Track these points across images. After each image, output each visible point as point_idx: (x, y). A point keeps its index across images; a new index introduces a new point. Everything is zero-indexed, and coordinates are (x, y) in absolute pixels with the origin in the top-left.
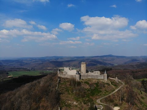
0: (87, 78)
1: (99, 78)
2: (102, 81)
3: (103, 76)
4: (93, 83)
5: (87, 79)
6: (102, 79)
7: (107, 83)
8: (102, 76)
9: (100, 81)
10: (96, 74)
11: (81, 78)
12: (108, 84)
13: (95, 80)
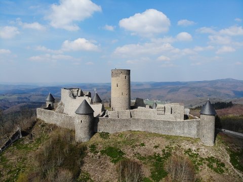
0: (124, 130)
1: (177, 132)
2: (187, 147)
3: (195, 125)
4: (143, 153)
5: (121, 136)
6: (188, 139)
7: (211, 159)
8: (190, 126)
9: (178, 148)
10: (168, 116)
11: (101, 128)
12: (218, 161)
13: (157, 141)
